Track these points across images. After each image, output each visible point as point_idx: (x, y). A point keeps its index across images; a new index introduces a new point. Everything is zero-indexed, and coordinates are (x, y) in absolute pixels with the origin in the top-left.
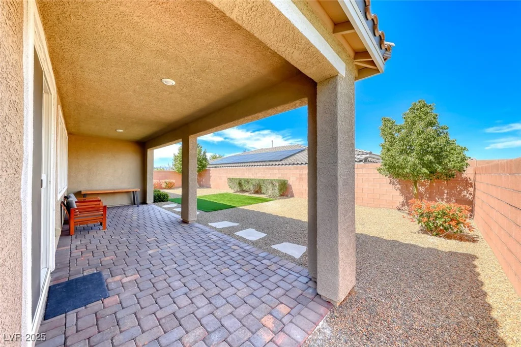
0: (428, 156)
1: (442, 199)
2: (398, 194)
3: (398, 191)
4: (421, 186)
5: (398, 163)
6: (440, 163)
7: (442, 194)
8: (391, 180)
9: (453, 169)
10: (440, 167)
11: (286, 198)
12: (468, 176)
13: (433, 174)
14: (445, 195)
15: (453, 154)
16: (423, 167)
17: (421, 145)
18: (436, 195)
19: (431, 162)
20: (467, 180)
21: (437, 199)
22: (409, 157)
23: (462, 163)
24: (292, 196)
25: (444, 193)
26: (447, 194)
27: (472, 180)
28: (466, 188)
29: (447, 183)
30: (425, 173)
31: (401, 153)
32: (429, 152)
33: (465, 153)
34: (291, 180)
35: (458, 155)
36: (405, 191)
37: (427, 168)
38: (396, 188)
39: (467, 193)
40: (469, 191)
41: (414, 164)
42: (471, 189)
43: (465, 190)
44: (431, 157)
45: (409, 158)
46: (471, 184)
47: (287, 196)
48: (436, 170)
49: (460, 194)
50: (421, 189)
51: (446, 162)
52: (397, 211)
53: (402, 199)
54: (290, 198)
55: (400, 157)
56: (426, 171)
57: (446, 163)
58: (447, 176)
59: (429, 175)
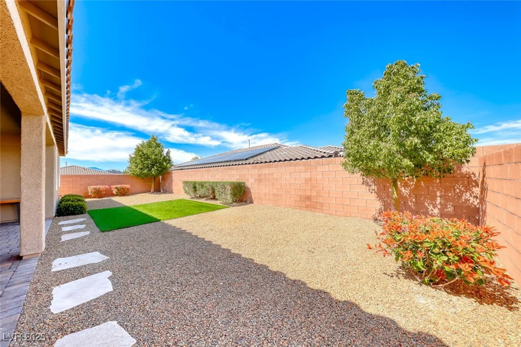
0: (411, 138)
1: (433, 204)
2: (373, 198)
3: (373, 193)
4: (404, 186)
5: (366, 152)
6: (430, 151)
7: (434, 198)
8: (363, 179)
9: (451, 160)
10: (431, 156)
11: (244, 205)
12: (471, 170)
13: (420, 167)
14: (439, 198)
15: (449, 135)
16: (405, 157)
17: (400, 121)
18: (424, 199)
19: (416, 149)
20: (470, 177)
21: (427, 204)
22: (384, 144)
23: (465, 149)
24: (252, 202)
25: (436, 196)
26: (441, 197)
27: (477, 175)
28: (468, 188)
29: (440, 182)
30: (408, 166)
31: (372, 136)
32: (413, 133)
33: (469, 132)
34: (250, 182)
35: (458, 136)
36: (381, 194)
37: (410, 158)
38: (371, 191)
39: (471, 195)
40: (473, 192)
41: (390, 154)
42: (477, 190)
43: (466, 192)
44: (416, 140)
45: (382, 145)
46: (475, 182)
47: (246, 202)
48: (425, 161)
49: (460, 197)
50: (403, 191)
51: (439, 147)
52: (372, 222)
53: (378, 205)
54: (248, 204)
55: (369, 143)
56: (409, 163)
57: (440, 150)
58: (440, 171)
59: (413, 170)
